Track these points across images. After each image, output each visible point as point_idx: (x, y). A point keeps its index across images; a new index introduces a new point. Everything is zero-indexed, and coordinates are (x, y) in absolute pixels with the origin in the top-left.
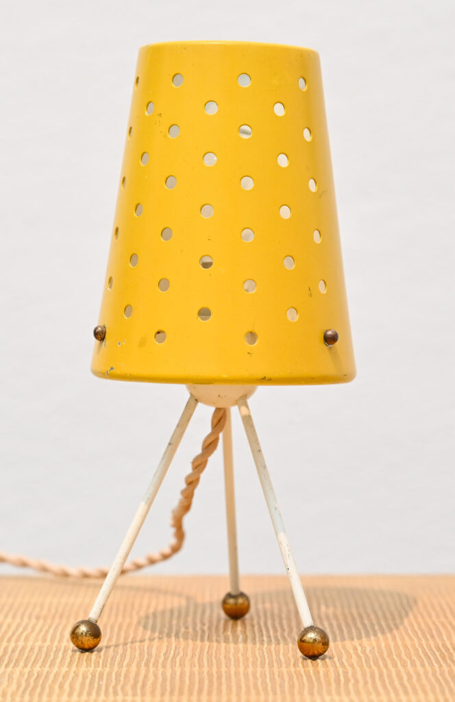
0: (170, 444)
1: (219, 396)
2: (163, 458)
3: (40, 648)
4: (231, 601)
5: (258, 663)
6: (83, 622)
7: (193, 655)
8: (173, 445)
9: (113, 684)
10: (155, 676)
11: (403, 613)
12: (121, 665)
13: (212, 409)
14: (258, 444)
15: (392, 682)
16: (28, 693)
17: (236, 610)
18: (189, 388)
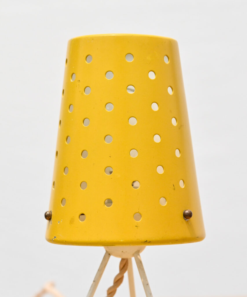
0: (94, 281)
1: (122, 252)
13: (119, 260)
14: (147, 280)
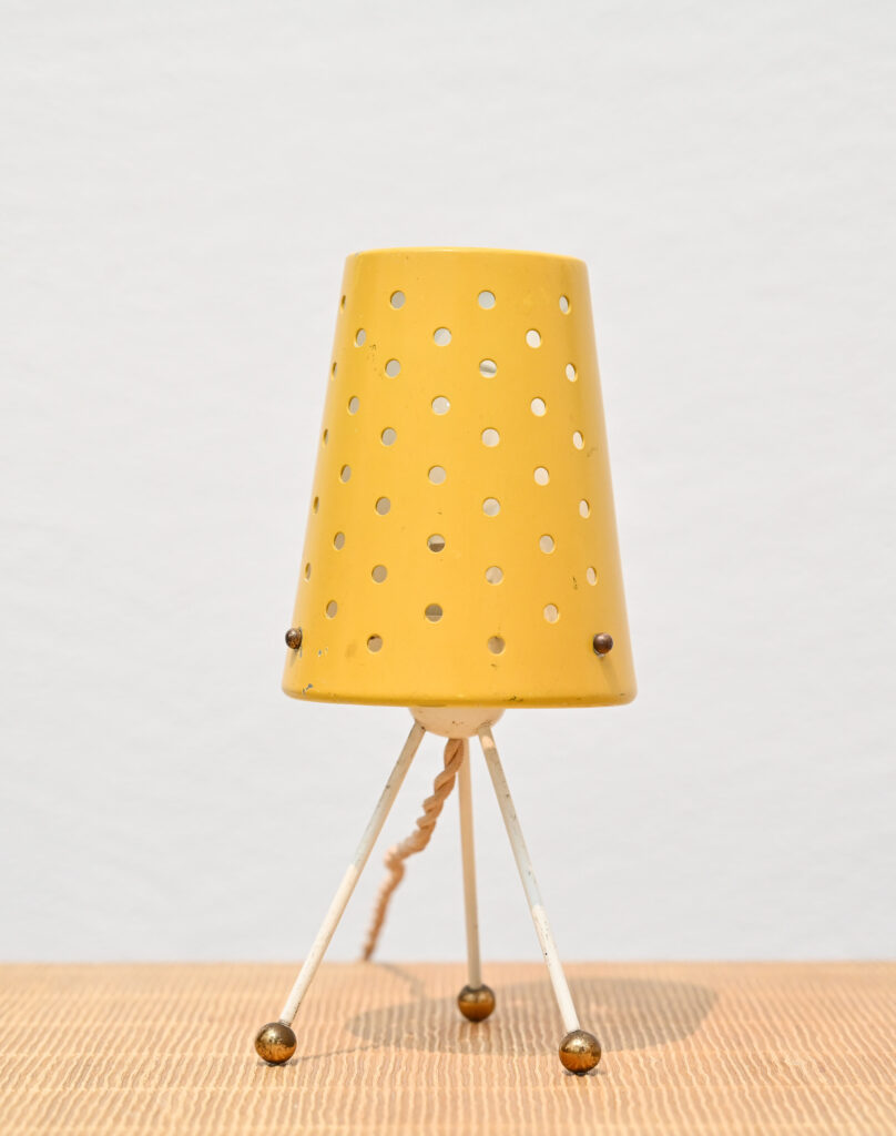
0: (388, 787)
1: (454, 722)
2: (378, 806)
3: (215, 1060)
4: (470, 997)
5: (507, 1080)
6: (272, 1025)
7: (420, 1069)
8: (392, 788)
9: (312, 1107)
10: (369, 1096)
11: (700, 1013)
12: (322, 1083)
13: (445, 741)
14: (506, 787)
15: (685, 1106)
16: (198, 1120)
17: (477, 1010)
18: (413, 712)
